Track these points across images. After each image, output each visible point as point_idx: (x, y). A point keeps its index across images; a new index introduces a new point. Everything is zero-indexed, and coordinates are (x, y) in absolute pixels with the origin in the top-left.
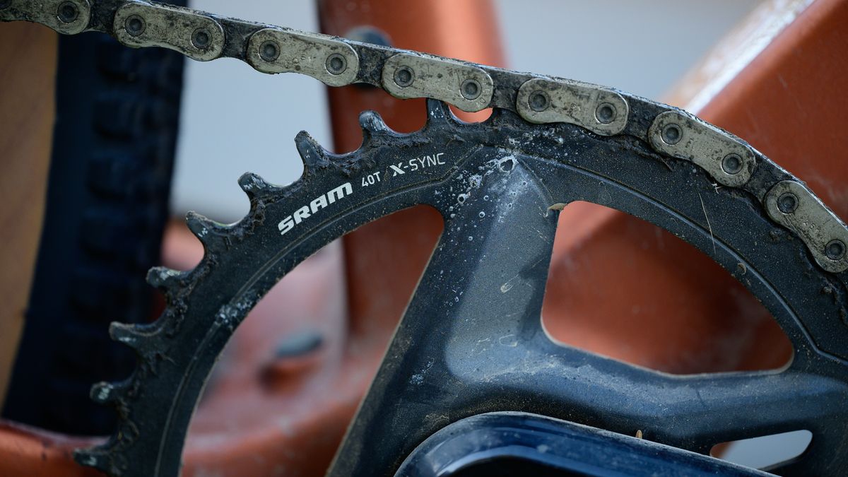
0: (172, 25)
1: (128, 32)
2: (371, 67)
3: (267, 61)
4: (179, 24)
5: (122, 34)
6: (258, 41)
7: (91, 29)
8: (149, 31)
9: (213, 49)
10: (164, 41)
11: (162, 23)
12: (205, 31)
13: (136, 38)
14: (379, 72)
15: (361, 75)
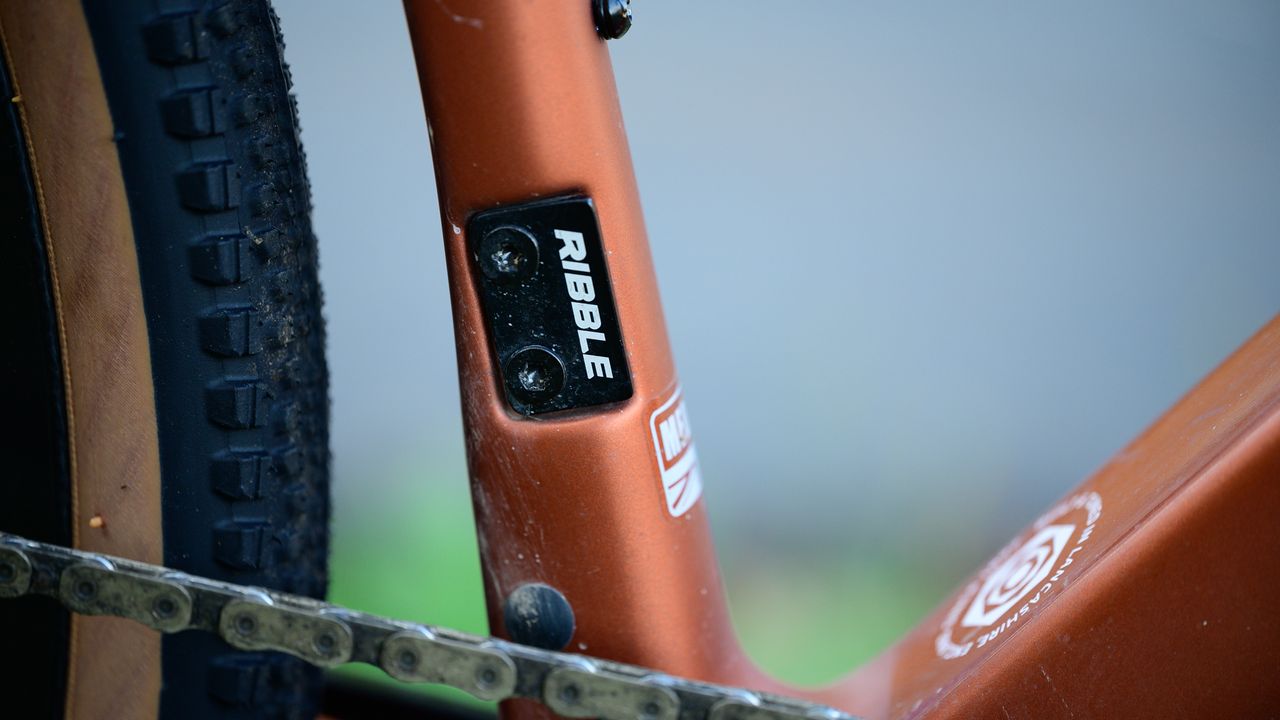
0: (290, 626)
1: (237, 632)
2: (531, 679)
3: (404, 670)
4: (298, 625)
5: (231, 635)
6: (393, 647)
7: (194, 627)
8: (263, 633)
9: (339, 654)
10: (281, 643)
11: (278, 624)
12: (331, 634)
13: (248, 640)
14: (540, 688)
15: (518, 689)
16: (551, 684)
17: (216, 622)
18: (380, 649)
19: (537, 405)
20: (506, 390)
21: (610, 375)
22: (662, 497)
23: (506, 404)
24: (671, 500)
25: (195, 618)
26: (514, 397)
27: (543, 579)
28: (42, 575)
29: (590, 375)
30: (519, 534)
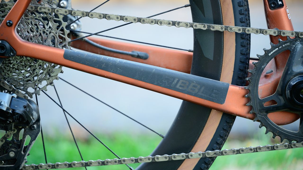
0: (253, 30)
13: (248, 32)
14: (280, 33)
15: (278, 34)
16: (282, 33)
17: (245, 31)
18: (263, 31)
19: (274, 8)
20: (270, 7)
21: (281, 4)
22: (288, 17)
23: (270, 8)
24: (289, 18)
25: (243, 31)
26: (271, 8)
27: (276, 27)
28: (226, 28)
29: (279, 4)
30: (273, 23)
